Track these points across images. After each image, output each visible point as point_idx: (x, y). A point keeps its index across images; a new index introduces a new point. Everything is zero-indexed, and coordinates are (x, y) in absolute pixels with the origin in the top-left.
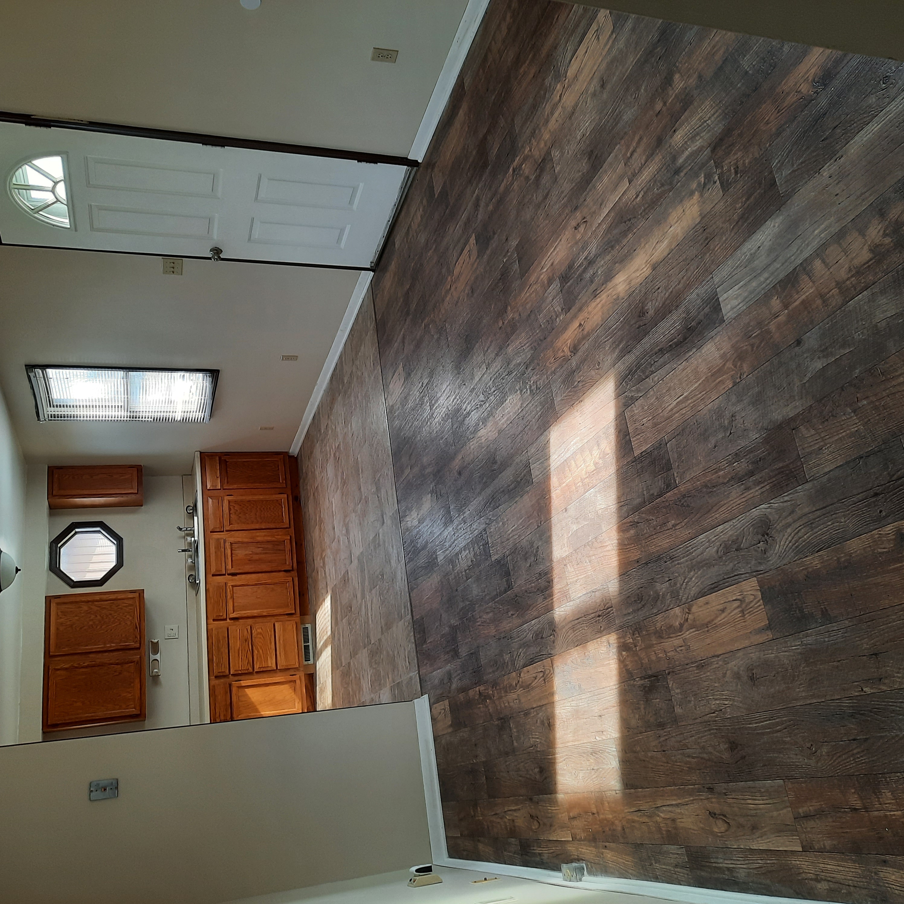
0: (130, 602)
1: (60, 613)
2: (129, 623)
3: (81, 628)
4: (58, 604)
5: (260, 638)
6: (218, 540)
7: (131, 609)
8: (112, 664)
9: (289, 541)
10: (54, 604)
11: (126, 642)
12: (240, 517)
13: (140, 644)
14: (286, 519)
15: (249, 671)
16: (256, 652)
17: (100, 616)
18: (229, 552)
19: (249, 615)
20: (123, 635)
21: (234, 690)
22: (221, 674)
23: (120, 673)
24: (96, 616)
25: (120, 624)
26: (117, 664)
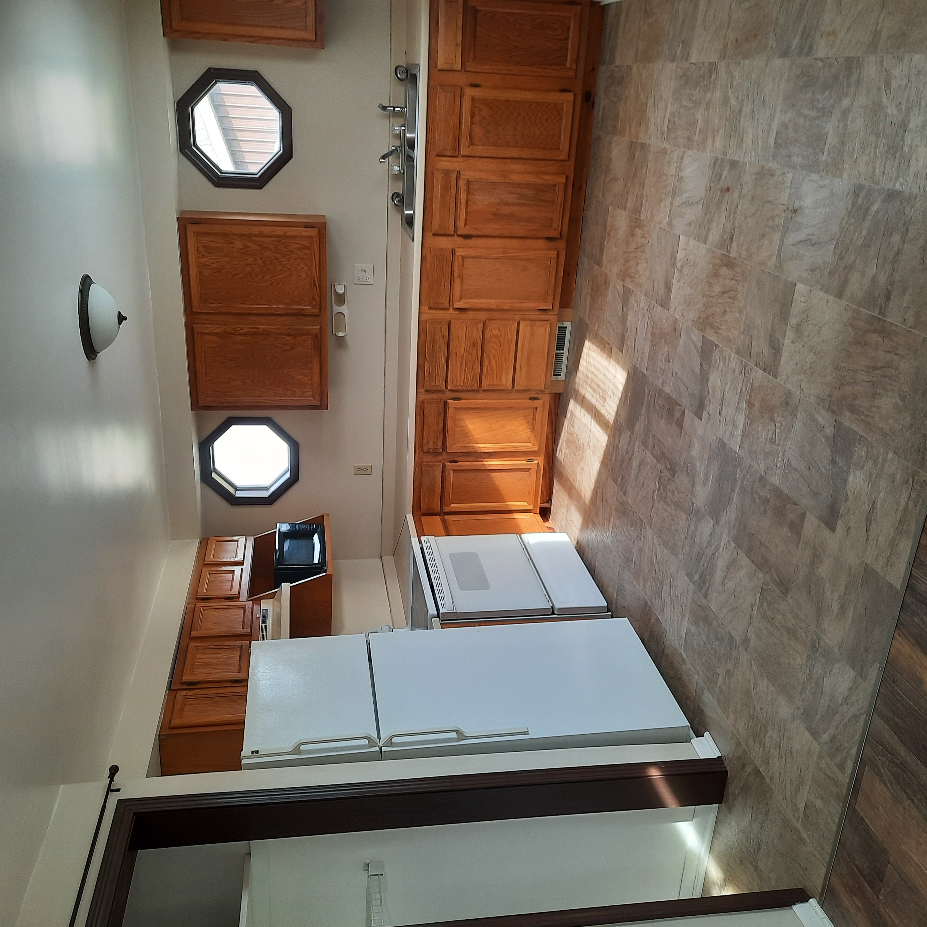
0: (306, 243)
1: (201, 249)
2: (303, 275)
3: (234, 275)
4: (197, 234)
5: (495, 343)
6: (447, 172)
7: (307, 254)
8: (281, 334)
9: (562, 187)
10: (192, 234)
11: (300, 305)
12: (488, 132)
13: (320, 309)
14: (564, 146)
15: (474, 388)
16: (486, 362)
17: (261, 259)
18: (463, 196)
19: (483, 306)
20: (296, 294)
21: (450, 411)
22: (435, 388)
23: (292, 348)
24: (256, 260)
25: (291, 275)
26: (289, 335)
